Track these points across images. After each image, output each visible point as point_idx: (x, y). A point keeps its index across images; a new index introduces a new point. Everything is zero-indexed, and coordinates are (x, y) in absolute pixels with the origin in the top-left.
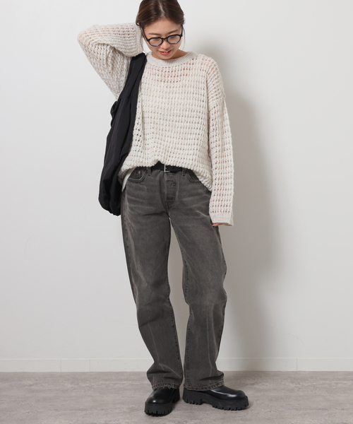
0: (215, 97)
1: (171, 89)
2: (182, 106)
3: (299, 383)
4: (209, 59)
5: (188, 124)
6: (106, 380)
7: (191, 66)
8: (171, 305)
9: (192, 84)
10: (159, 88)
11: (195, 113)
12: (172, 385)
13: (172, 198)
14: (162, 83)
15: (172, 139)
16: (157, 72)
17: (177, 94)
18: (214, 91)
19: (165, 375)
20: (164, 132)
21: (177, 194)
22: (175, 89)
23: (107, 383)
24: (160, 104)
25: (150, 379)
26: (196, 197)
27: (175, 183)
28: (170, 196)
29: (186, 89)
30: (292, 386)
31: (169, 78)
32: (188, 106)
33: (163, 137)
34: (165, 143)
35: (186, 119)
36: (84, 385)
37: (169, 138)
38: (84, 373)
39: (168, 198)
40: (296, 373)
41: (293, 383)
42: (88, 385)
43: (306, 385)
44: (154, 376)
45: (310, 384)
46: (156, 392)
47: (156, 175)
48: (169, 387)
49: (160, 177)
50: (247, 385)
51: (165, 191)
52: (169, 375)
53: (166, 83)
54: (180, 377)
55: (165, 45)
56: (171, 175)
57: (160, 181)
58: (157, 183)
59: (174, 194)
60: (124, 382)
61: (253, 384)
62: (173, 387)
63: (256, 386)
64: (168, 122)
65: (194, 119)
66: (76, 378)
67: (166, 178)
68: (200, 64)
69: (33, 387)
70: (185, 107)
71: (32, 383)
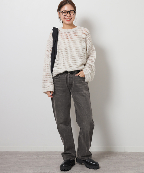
0: (89, 43)
1: (70, 41)
2: (75, 48)
3: (126, 157)
4: (85, 29)
5: (78, 55)
6: (50, 155)
7: (78, 31)
8: (71, 127)
9: (79, 39)
10: (65, 41)
11: (80, 50)
12: (72, 159)
13: (71, 85)
14: (67, 39)
15: (72, 61)
16: (65, 35)
17: (73, 43)
18: (89, 40)
19: (69, 155)
20: (68, 59)
21: (73, 83)
22: (72, 41)
23: (50, 156)
24: (66, 48)
25: (63, 156)
26: (81, 84)
27: (72, 78)
29: (76, 41)
30: (123, 158)
31: (70, 37)
32: (77, 48)
33: (68, 61)
34: (69, 63)
35: (77, 53)
36: (41, 157)
37: (70, 61)
38: (41, 152)
39: (70, 85)
40: (125, 152)
41: (123, 156)
43: (128, 157)
44: (64, 155)
45: (130, 157)
46: (65, 161)
47: (65, 75)
48: (70, 159)
49: (66, 76)
50: (105, 157)
51: (69, 82)
52: (70, 155)
53: (68, 39)
54: (75, 156)
55: (68, 15)
56: (71, 75)
57: (66, 78)
58: (65, 79)
59: (72, 83)
60: (57, 156)
61: (107, 157)
62: (72, 160)
63: (108, 158)
64: (69, 55)
65: (80, 53)
66: (38, 154)
67: (69, 76)
68: (82, 31)
70: (76, 48)
71: (21, 156)
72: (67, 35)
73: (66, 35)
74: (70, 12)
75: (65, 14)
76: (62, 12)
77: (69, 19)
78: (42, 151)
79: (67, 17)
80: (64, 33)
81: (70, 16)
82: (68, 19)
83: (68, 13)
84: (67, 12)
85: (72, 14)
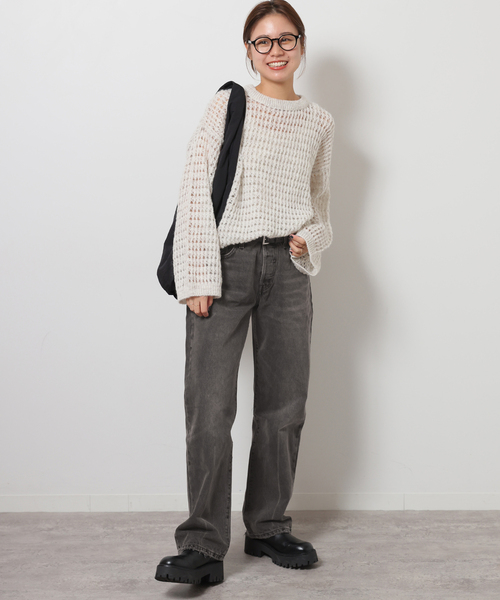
1: (282, 140)
3: (407, 527)
6: (150, 523)
13: (269, 280)
16: (267, 115)
17: (289, 149)
21: (277, 274)
22: (286, 141)
23: (152, 526)
27: (275, 259)
28: (268, 277)
29: (299, 144)
36: (120, 529)
38: (120, 514)
40: (404, 512)
41: (398, 526)
42: (125, 529)
45: (421, 527)
47: (252, 249)
49: (257, 251)
51: (263, 270)
55: (276, 50)
56: (271, 248)
57: (257, 257)
61: (346, 528)
63: (349, 530)
66: (110, 520)
67: (264, 253)
69: (53, 532)
71: (51, 527)
72: (275, 117)
73: (271, 116)
74: (280, 41)
75: (263, 49)
76: (253, 43)
77: (279, 64)
78: (122, 510)
79: (274, 59)
80: (264, 108)
81: (283, 55)
82: (276, 64)
83: (276, 44)
84: (272, 40)
85: (287, 46)
